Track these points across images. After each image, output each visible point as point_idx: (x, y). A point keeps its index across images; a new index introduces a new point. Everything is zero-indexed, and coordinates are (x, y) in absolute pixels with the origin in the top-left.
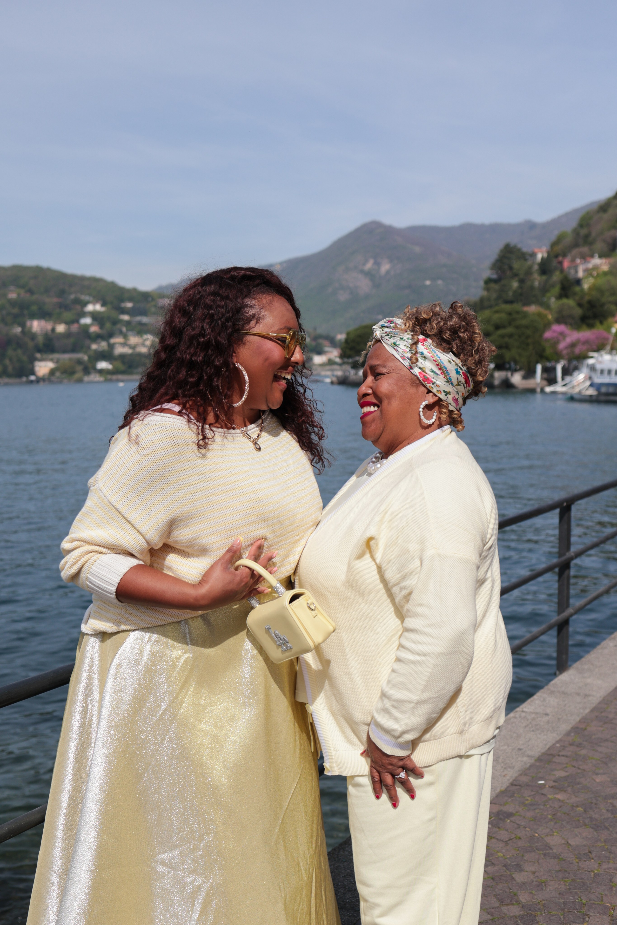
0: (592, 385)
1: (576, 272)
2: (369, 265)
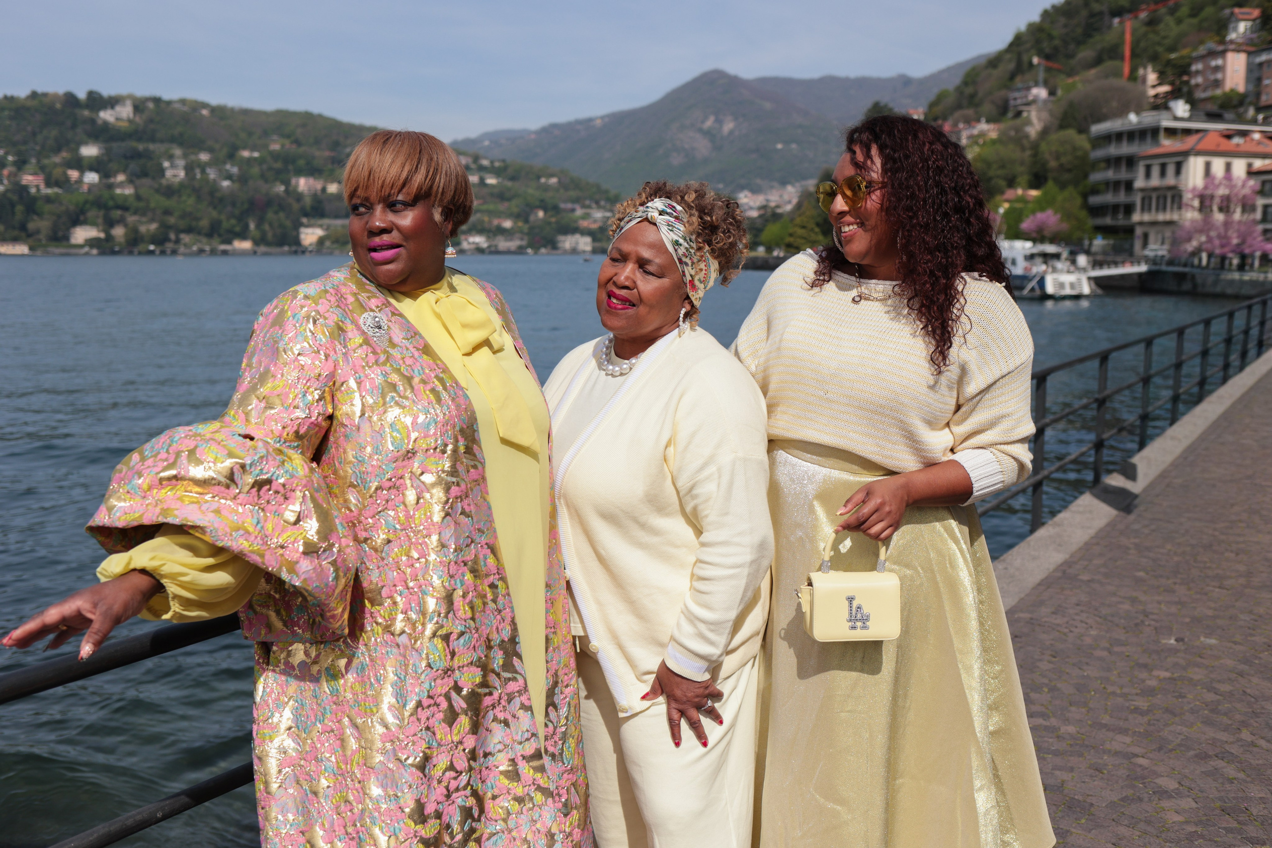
2: (709, 123)
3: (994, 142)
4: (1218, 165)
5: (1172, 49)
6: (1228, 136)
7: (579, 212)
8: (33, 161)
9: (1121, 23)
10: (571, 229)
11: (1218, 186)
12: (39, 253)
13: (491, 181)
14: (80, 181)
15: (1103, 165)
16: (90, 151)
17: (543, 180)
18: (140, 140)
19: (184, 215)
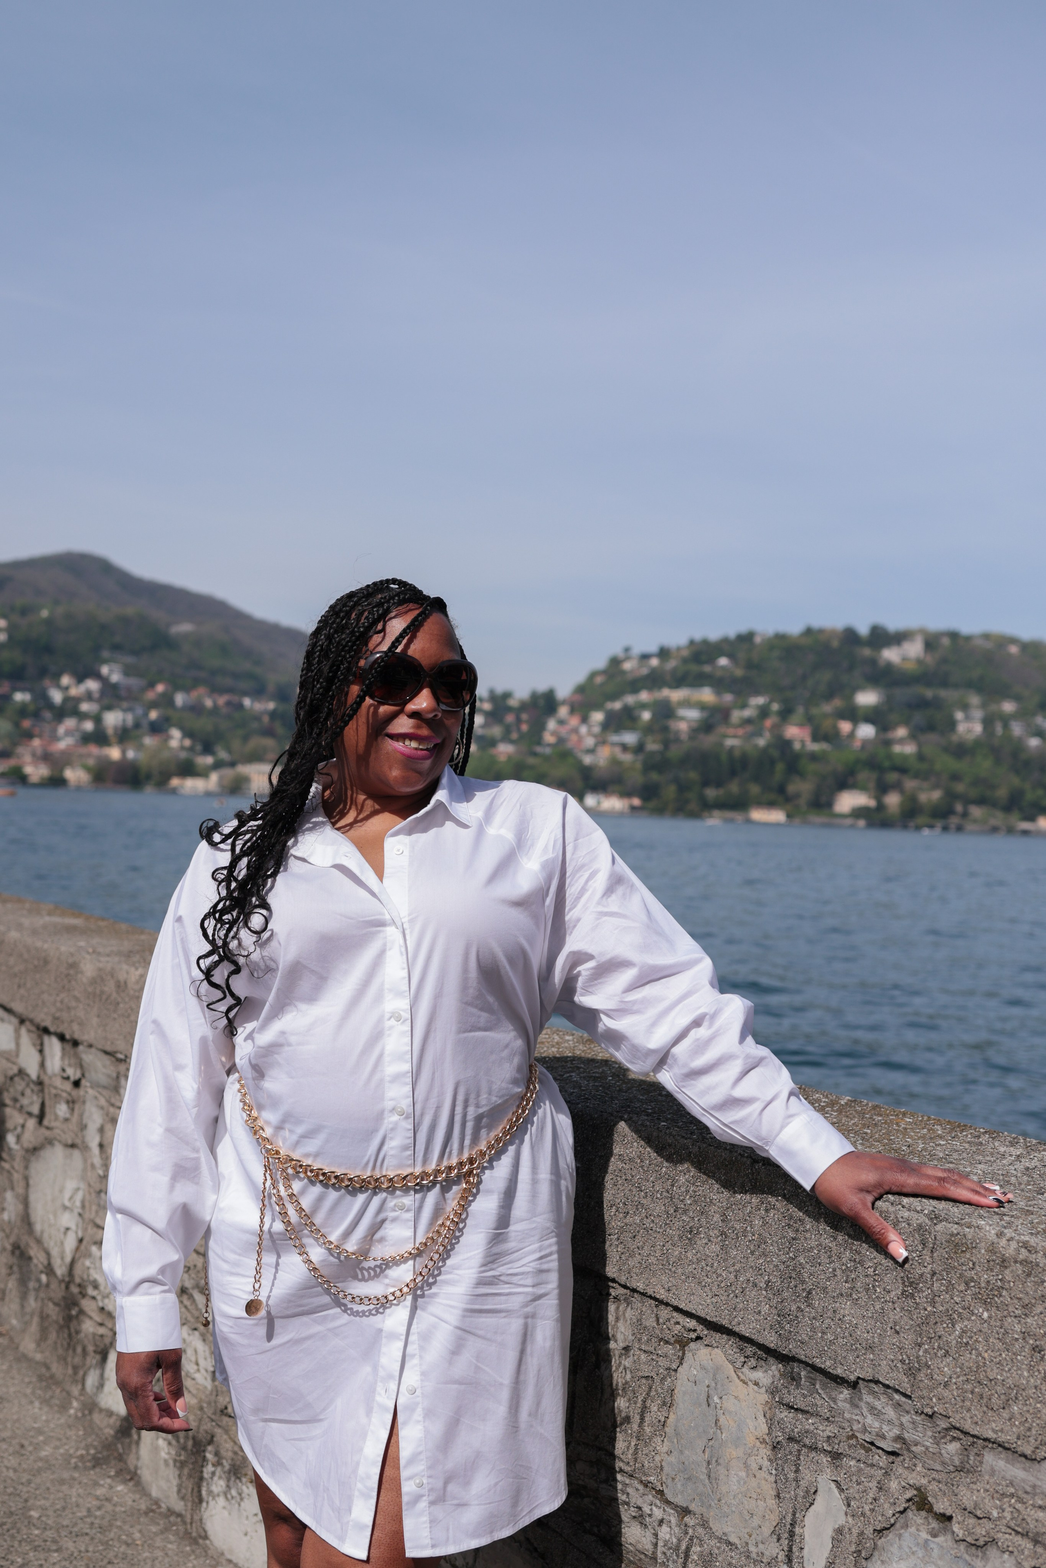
8: (800, 710)
12: (797, 821)
14: (852, 735)
16: (867, 698)
18: (929, 684)
19: (976, 782)
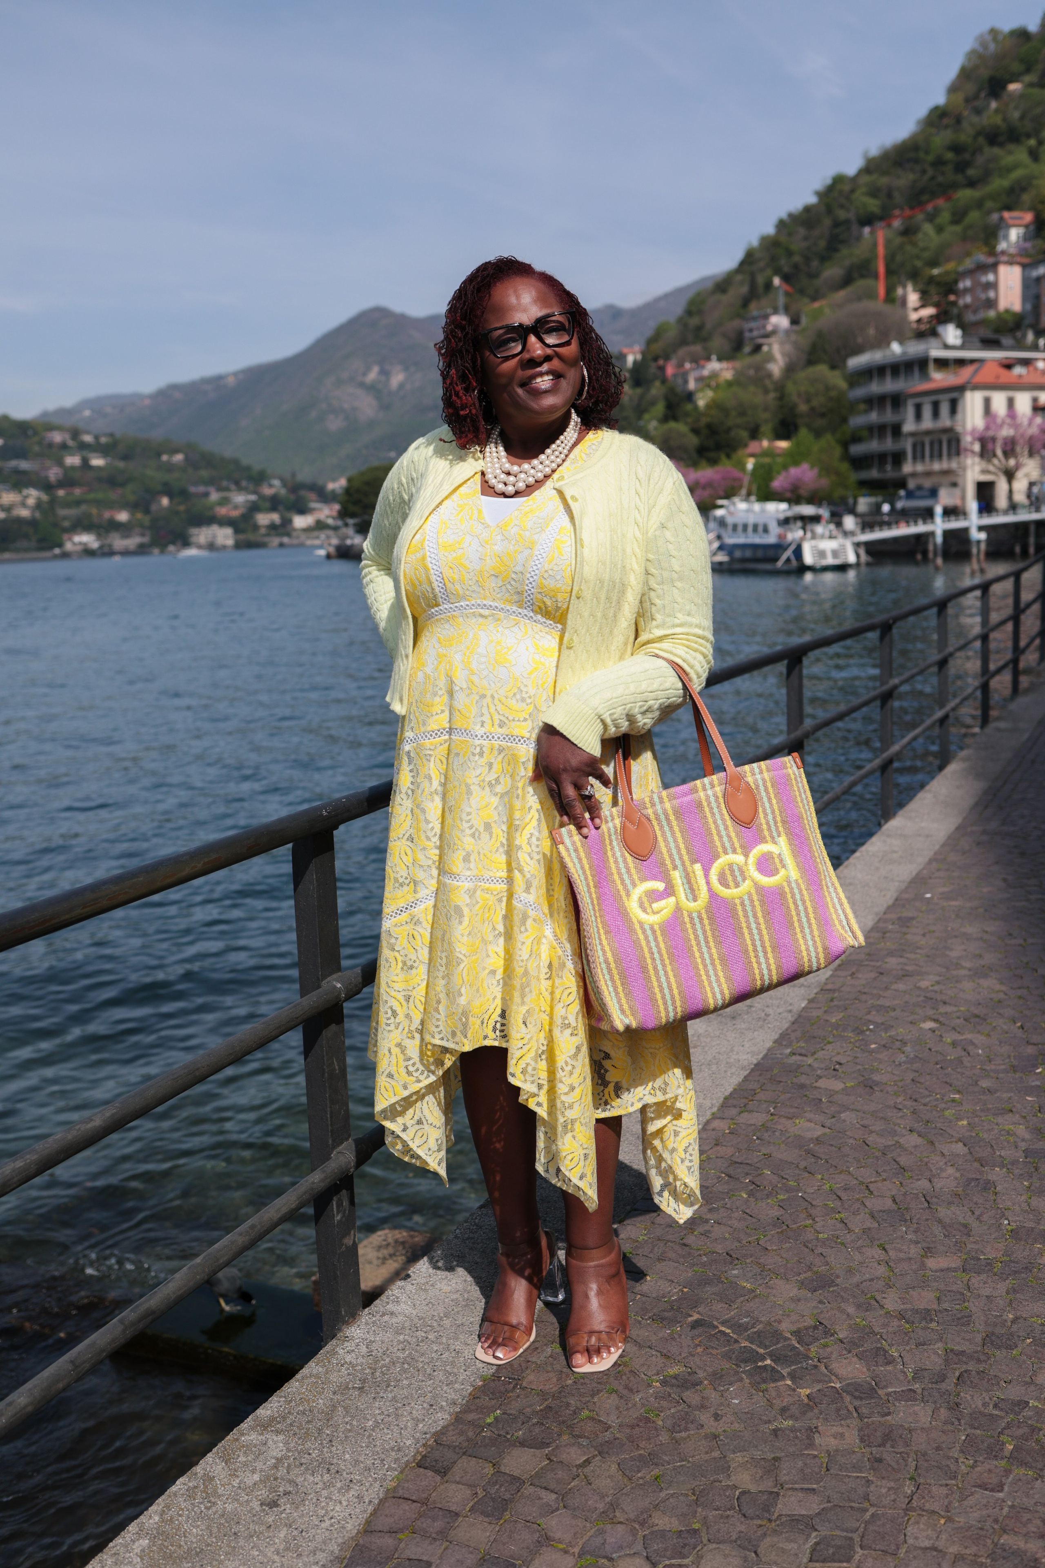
0: (721, 548)
1: (686, 382)
2: (373, 375)
3: (730, 384)
4: (999, 401)
5: (934, 263)
6: (1008, 366)
7: (214, 496)
9: (872, 232)
10: (207, 519)
11: (1001, 426)
13: (97, 462)
15: (862, 406)
17: (165, 458)
